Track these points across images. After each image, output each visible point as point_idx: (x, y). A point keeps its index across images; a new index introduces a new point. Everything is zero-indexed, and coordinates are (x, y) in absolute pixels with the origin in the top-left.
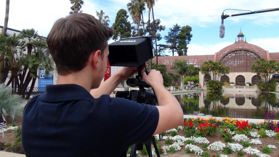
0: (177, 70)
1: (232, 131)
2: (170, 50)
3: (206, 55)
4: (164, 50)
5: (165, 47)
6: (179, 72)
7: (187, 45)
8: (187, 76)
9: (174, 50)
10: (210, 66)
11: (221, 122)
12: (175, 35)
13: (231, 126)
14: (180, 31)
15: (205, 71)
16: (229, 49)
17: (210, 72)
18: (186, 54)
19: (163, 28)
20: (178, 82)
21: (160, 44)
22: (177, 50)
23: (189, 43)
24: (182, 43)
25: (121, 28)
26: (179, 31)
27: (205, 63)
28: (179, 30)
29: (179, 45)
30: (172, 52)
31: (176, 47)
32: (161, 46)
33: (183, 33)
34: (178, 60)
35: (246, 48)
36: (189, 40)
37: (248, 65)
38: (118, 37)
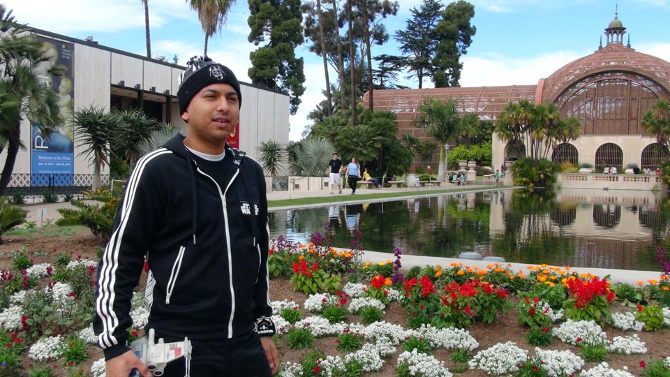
0: (429, 129)
1: (556, 307)
2: (411, 70)
3: (515, 86)
4: (394, 72)
5: (398, 62)
6: (435, 136)
7: (460, 58)
8: (457, 145)
9: (424, 71)
10: (523, 116)
11: (526, 280)
12: (428, 28)
13: (552, 293)
14: (441, 18)
15: (508, 132)
16: (581, 69)
17: (522, 133)
18: (455, 84)
19: (392, 8)
20: (433, 161)
21: (384, 56)
22: (432, 71)
23: (465, 53)
24: (447, 52)
25: (273, 9)
26: (438, 16)
27: (508, 109)
28: (437, 14)
29: (439, 56)
30: (417, 79)
31: (430, 61)
32: (385, 59)
33: (449, 22)
34: (431, 101)
35: (630, 64)
36: (467, 42)
37: (634, 115)
38: (264, 35)
